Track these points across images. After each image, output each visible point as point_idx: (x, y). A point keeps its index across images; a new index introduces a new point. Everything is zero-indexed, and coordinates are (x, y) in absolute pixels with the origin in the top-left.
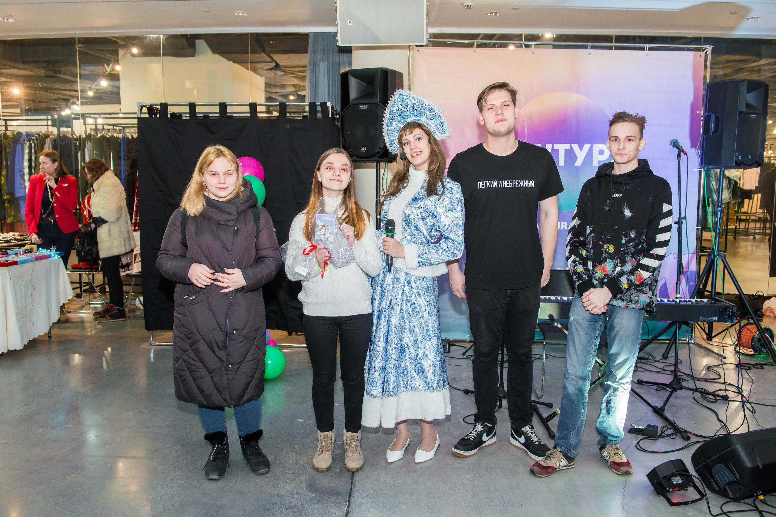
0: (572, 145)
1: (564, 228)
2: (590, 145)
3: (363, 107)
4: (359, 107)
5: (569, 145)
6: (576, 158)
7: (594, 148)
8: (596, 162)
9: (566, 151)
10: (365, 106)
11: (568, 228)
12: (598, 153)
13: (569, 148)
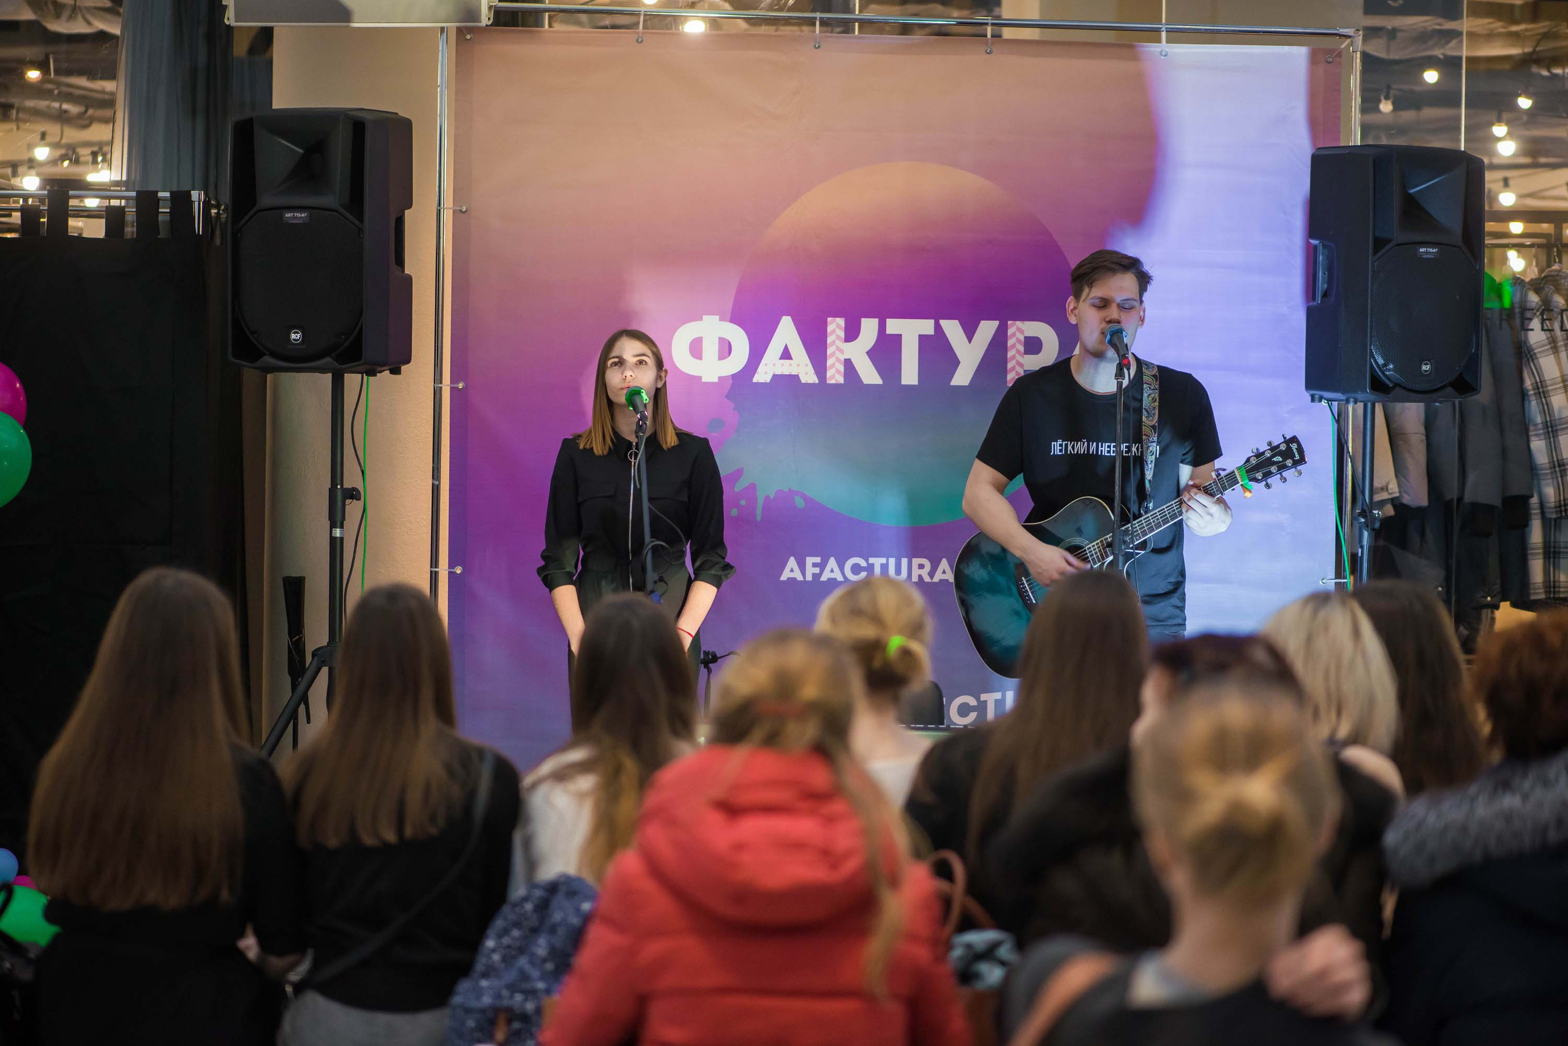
0: (943, 323)
1: (920, 577)
2: (995, 324)
3: (294, 218)
4: (282, 216)
5: (932, 321)
6: (955, 362)
7: (1010, 332)
8: (1017, 374)
9: (923, 339)
10: (299, 215)
11: (932, 579)
12: (1021, 348)
13: (932, 333)
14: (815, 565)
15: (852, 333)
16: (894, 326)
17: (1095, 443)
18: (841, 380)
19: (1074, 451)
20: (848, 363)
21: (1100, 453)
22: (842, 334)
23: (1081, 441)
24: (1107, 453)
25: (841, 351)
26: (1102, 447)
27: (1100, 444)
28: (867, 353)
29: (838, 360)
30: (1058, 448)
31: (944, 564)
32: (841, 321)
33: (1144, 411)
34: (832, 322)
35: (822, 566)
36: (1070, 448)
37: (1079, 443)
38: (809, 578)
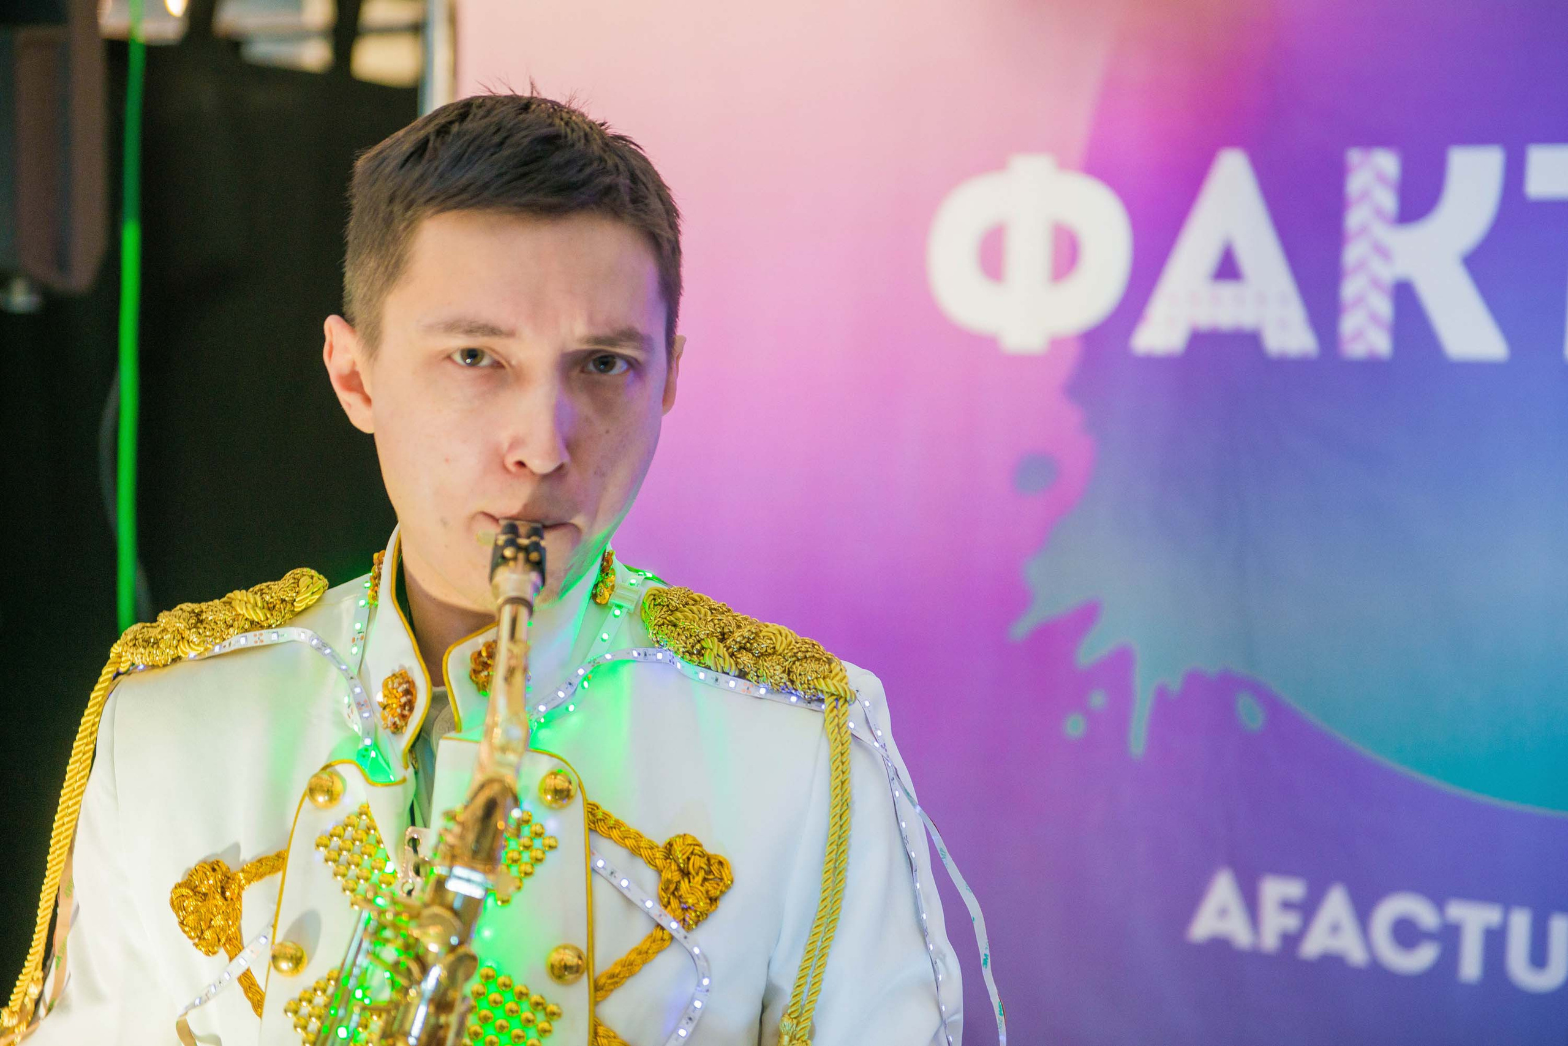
14: (1287, 905)
16: (1550, 170)
18: (1380, 343)
20: (1404, 294)
22: (1388, 201)
25: (1386, 254)
29: (1376, 283)
32: (1387, 162)
34: (1363, 163)
35: (1308, 908)
38: (1270, 940)
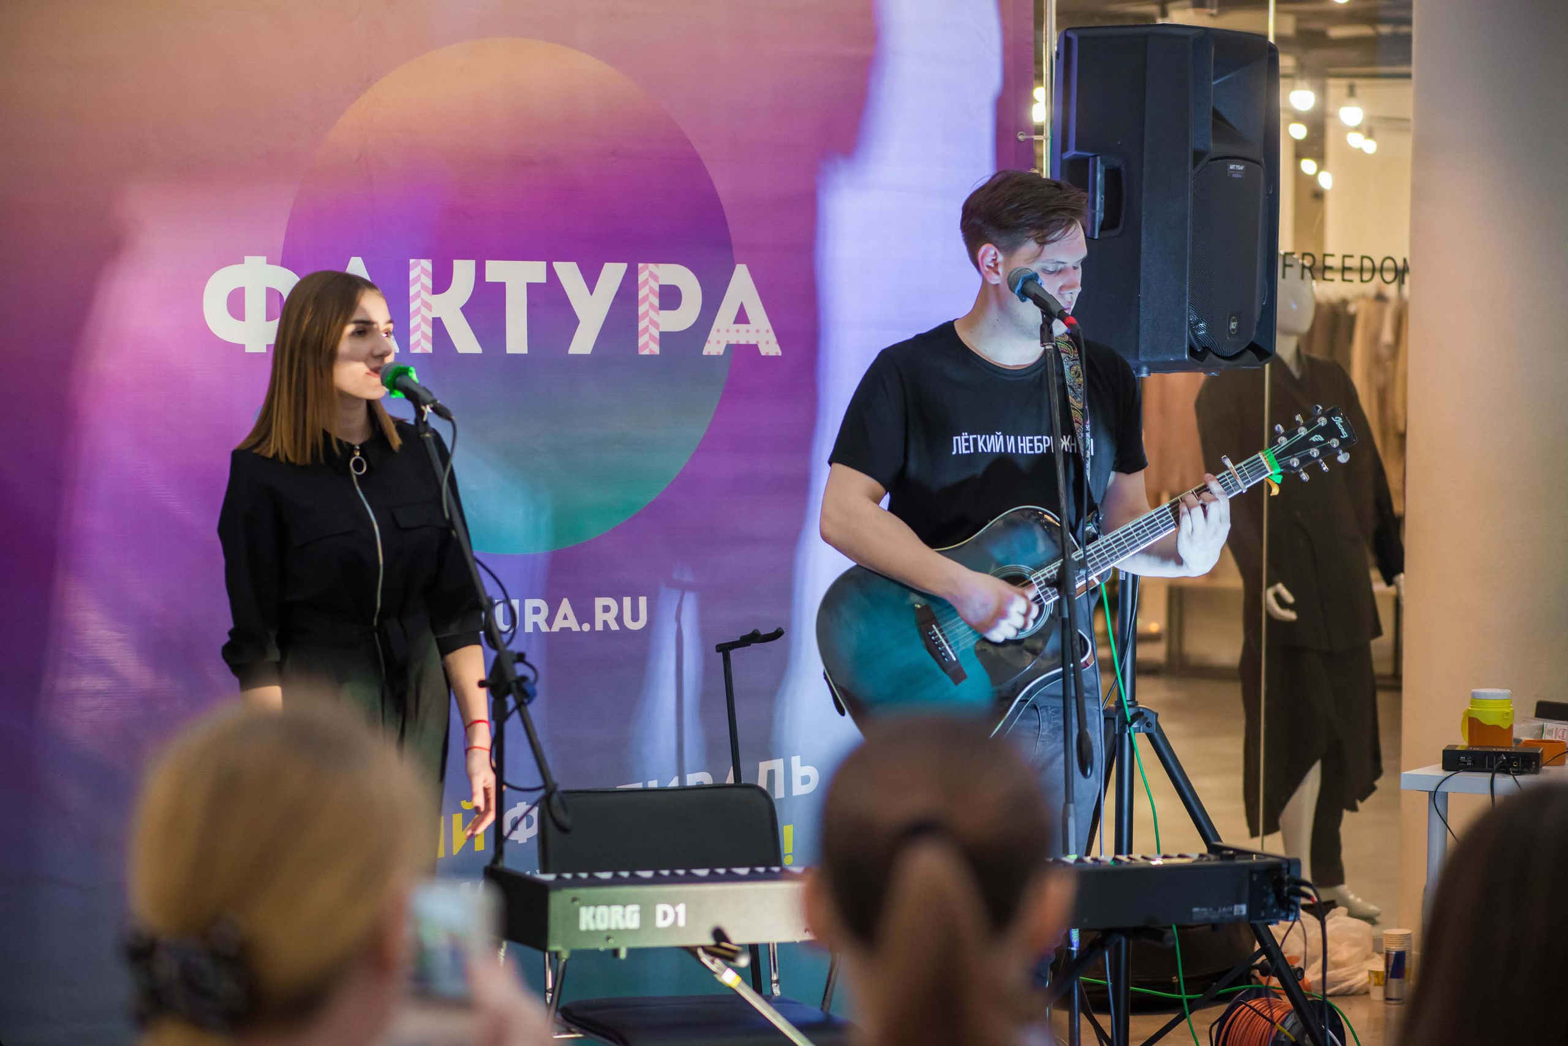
0: (557, 265)
2: (623, 267)
5: (543, 264)
6: (573, 322)
7: (641, 278)
8: (652, 337)
9: (531, 288)
11: (550, 628)
12: (656, 301)
13: (542, 279)
15: (441, 282)
16: (496, 270)
17: (1012, 438)
19: (987, 449)
20: (437, 324)
21: (1020, 452)
23: (995, 434)
24: (1030, 450)
25: (429, 307)
26: (1022, 442)
27: (1019, 438)
28: (462, 309)
30: (964, 444)
31: (565, 607)
33: (1069, 389)
34: (416, 265)
36: (980, 444)
37: (992, 437)
